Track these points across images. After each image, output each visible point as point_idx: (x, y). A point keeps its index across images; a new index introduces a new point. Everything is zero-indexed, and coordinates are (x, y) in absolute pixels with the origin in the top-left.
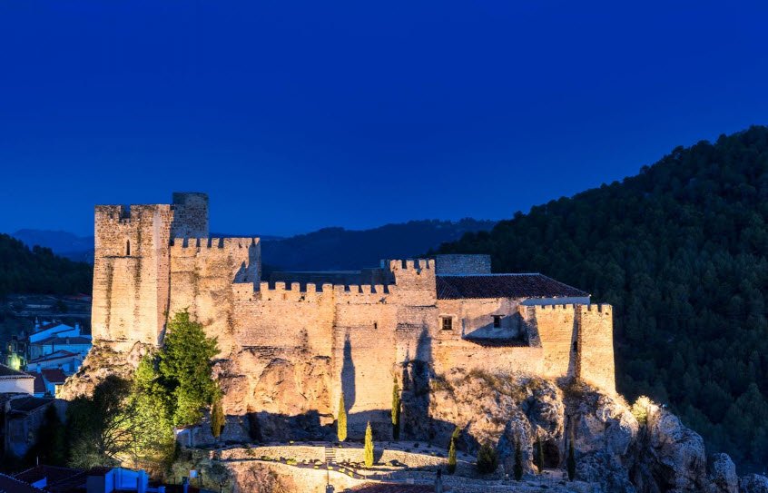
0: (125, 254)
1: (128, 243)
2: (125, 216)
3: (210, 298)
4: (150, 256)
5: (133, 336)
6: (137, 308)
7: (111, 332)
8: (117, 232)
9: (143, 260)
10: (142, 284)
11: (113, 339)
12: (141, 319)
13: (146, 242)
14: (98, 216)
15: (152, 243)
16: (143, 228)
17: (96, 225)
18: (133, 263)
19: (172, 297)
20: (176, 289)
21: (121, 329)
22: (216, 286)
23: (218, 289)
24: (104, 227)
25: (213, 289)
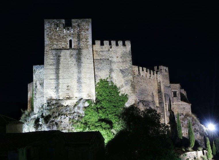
0: (68, 48)
1: (71, 41)
2: (68, 25)
3: (120, 74)
4: (88, 48)
5: (76, 95)
6: (79, 79)
7: (60, 94)
8: (62, 35)
9: (82, 50)
10: (82, 65)
11: (61, 98)
12: (83, 85)
13: (84, 40)
14: (47, 26)
15: (88, 40)
16: (82, 33)
17: (45, 31)
18: (75, 52)
19: (96, 73)
20: (98, 69)
21: (68, 92)
22: (123, 66)
23: (124, 68)
24: (52, 32)
25: (121, 68)
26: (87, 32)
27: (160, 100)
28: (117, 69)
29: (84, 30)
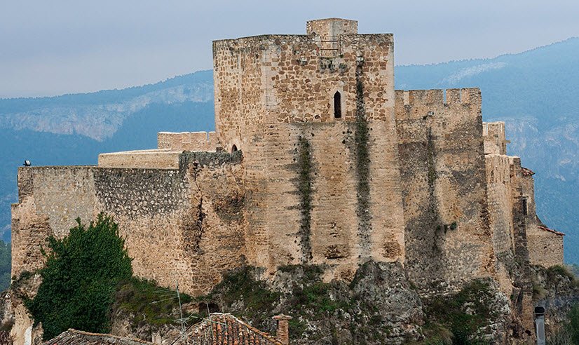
0: (332, 117)
1: (337, 96)
4: (384, 119)
9: (369, 125)
13: (375, 95)
15: (385, 96)
16: (368, 74)
22: (462, 163)
23: (464, 169)
24: (286, 72)
25: (457, 168)
26: (382, 72)
27: (520, 241)
28: (448, 170)
29: (373, 67)
